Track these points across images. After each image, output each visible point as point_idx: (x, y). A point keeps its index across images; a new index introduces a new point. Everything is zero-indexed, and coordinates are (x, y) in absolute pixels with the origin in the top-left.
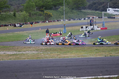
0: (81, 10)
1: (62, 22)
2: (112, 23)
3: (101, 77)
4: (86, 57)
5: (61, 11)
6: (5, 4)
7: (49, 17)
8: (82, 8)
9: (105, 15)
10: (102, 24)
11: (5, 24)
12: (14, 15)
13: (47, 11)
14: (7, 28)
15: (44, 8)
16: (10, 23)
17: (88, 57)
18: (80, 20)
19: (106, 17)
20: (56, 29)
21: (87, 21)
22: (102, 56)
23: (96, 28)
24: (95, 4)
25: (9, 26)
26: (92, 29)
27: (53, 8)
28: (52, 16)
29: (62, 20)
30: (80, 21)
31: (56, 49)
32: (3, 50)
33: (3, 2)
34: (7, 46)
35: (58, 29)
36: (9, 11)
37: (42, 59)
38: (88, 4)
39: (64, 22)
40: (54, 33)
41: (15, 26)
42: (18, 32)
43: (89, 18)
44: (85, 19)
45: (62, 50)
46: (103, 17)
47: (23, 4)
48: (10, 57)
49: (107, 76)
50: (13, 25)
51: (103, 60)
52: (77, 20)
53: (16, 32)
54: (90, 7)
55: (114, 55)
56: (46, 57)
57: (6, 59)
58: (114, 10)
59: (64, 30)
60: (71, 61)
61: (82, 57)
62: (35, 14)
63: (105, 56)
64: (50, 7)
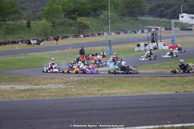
0: (137, 16)
1: (105, 37)
2: (188, 38)
3: (169, 126)
4: (145, 94)
5: (105, 18)
6: (12, 7)
7: (85, 29)
8: (139, 14)
9: (176, 24)
10: (171, 39)
11: (13, 40)
12: (28, 25)
13: (82, 19)
14: (17, 47)
15: (77, 13)
16: (21, 38)
17: (147, 94)
18: (135, 32)
19: (178, 29)
20: (96, 48)
21: (147, 34)
22: (171, 93)
23: (161, 46)
24: (159, 6)
25: (20, 43)
26: (155, 49)
27: (91, 14)
28: (89, 27)
29: (106, 34)
30: (135, 35)
31: (96, 81)
32: (9, 83)
33: (10, 4)
34: (16, 76)
35: (100, 48)
36: (20, 18)
37: (73, 97)
38: (149, 6)
39: (108, 36)
40: (93, 55)
41: (29, 43)
42: (34, 53)
43: (150, 30)
44: (143, 32)
45: (106, 82)
46: (173, 28)
47: (42, 8)
48: (21, 94)
49: (179, 125)
50: (26, 42)
51: (173, 99)
52: (130, 33)
53: (31, 54)
54: (151, 12)
55: (191, 91)
56: (80, 94)
57: (14, 98)
58: (190, 17)
59: (108, 49)
60: (121, 101)
61: (139, 94)
62: (62, 24)
63: (176, 92)
64: (86, 12)
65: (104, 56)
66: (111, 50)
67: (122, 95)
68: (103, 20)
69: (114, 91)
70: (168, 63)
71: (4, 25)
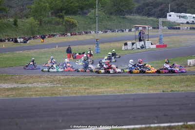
0: (124, 15)
1: (93, 35)
2: (175, 37)
4: (132, 93)
5: (92, 16)
7: (73, 28)
8: (126, 12)
9: (164, 23)
10: (158, 38)
12: (15, 23)
13: (69, 18)
14: (3, 45)
15: (64, 11)
16: (8, 36)
17: (134, 93)
18: (123, 31)
19: (165, 27)
20: (83, 46)
21: (134, 33)
22: (158, 92)
23: (148, 44)
24: (147, 5)
25: (7, 41)
26: (142, 47)
27: (79, 12)
28: (76, 26)
30: (123, 33)
31: (82, 80)
34: (2, 74)
36: (7, 16)
37: (59, 96)
38: (137, 5)
39: (96, 35)
40: (80, 54)
41: (16, 41)
43: (137, 28)
44: (130, 30)
45: (92, 81)
46: (161, 27)
47: (29, 6)
48: (7, 93)
50: (12, 40)
51: (160, 98)
52: (118, 32)
54: (139, 11)
55: (178, 90)
56: (67, 93)
58: (178, 16)
59: (95, 48)
60: (108, 100)
61: (126, 93)
62: (49, 22)
64: (73, 10)
65: (91, 55)
66: (98, 49)
67: (108, 94)
68: (91, 19)
69: (100, 90)
70: (155, 62)
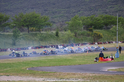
1: (114, 45)
6: (45, 21)
7: (99, 39)
11: (45, 45)
12: (57, 35)
13: (97, 31)
15: (93, 26)
16: (51, 44)
25: (51, 47)
27: (104, 27)
28: (102, 37)
29: (114, 42)
31: (106, 77)
32: (42, 76)
33: (44, 19)
34: (47, 72)
36: (51, 30)
40: (104, 58)
45: (113, 78)
47: (67, 22)
59: (116, 54)
62: (82, 34)
64: (100, 26)
65: (112, 59)
66: (118, 54)
71: (39, 34)
